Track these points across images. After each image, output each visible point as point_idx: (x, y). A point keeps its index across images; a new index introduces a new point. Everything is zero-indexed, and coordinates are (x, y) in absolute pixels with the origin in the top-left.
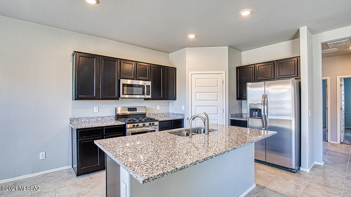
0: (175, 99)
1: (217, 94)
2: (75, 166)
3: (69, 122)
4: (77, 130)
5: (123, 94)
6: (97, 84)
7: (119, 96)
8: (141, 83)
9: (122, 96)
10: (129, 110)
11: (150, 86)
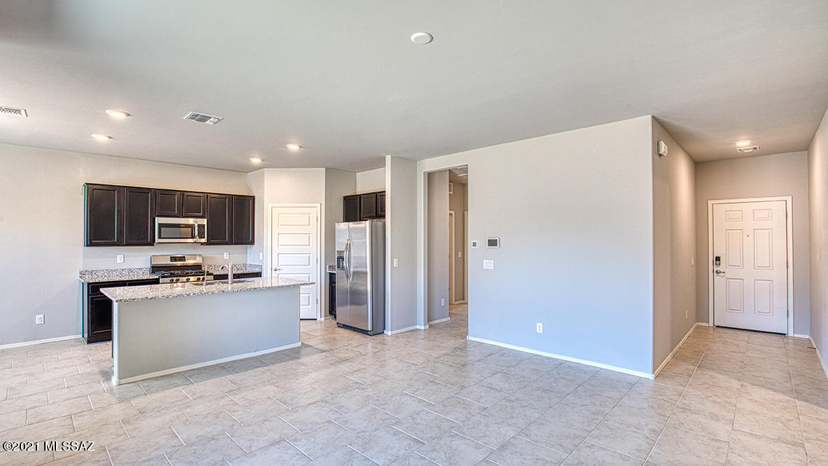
0: (252, 243)
1: (309, 237)
2: (86, 335)
3: (79, 275)
4: (89, 284)
5: (160, 237)
6: (120, 225)
7: (155, 241)
8: (191, 221)
9: (158, 241)
10: (173, 259)
11: (204, 225)
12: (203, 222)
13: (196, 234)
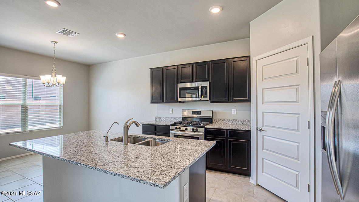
0: (249, 101)
3: (155, 119)
5: (180, 97)
9: (179, 100)
10: (194, 113)
11: (207, 86)
12: (206, 84)
13: (200, 94)
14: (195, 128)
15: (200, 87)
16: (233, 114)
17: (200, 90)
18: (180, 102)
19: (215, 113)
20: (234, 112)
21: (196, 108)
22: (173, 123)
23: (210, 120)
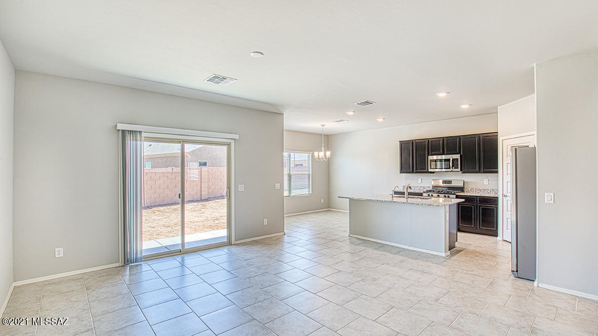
5: (430, 168)
6: (413, 162)
8: (446, 157)
9: (430, 170)
10: (444, 182)
11: (458, 159)
12: (458, 156)
13: (451, 165)
14: (447, 195)
15: (451, 159)
16: (485, 183)
17: (451, 161)
18: (431, 172)
19: (467, 182)
20: (486, 182)
21: (448, 178)
22: (425, 190)
23: (462, 189)
